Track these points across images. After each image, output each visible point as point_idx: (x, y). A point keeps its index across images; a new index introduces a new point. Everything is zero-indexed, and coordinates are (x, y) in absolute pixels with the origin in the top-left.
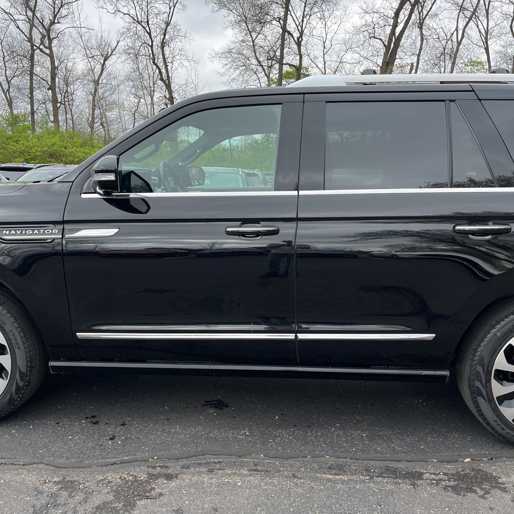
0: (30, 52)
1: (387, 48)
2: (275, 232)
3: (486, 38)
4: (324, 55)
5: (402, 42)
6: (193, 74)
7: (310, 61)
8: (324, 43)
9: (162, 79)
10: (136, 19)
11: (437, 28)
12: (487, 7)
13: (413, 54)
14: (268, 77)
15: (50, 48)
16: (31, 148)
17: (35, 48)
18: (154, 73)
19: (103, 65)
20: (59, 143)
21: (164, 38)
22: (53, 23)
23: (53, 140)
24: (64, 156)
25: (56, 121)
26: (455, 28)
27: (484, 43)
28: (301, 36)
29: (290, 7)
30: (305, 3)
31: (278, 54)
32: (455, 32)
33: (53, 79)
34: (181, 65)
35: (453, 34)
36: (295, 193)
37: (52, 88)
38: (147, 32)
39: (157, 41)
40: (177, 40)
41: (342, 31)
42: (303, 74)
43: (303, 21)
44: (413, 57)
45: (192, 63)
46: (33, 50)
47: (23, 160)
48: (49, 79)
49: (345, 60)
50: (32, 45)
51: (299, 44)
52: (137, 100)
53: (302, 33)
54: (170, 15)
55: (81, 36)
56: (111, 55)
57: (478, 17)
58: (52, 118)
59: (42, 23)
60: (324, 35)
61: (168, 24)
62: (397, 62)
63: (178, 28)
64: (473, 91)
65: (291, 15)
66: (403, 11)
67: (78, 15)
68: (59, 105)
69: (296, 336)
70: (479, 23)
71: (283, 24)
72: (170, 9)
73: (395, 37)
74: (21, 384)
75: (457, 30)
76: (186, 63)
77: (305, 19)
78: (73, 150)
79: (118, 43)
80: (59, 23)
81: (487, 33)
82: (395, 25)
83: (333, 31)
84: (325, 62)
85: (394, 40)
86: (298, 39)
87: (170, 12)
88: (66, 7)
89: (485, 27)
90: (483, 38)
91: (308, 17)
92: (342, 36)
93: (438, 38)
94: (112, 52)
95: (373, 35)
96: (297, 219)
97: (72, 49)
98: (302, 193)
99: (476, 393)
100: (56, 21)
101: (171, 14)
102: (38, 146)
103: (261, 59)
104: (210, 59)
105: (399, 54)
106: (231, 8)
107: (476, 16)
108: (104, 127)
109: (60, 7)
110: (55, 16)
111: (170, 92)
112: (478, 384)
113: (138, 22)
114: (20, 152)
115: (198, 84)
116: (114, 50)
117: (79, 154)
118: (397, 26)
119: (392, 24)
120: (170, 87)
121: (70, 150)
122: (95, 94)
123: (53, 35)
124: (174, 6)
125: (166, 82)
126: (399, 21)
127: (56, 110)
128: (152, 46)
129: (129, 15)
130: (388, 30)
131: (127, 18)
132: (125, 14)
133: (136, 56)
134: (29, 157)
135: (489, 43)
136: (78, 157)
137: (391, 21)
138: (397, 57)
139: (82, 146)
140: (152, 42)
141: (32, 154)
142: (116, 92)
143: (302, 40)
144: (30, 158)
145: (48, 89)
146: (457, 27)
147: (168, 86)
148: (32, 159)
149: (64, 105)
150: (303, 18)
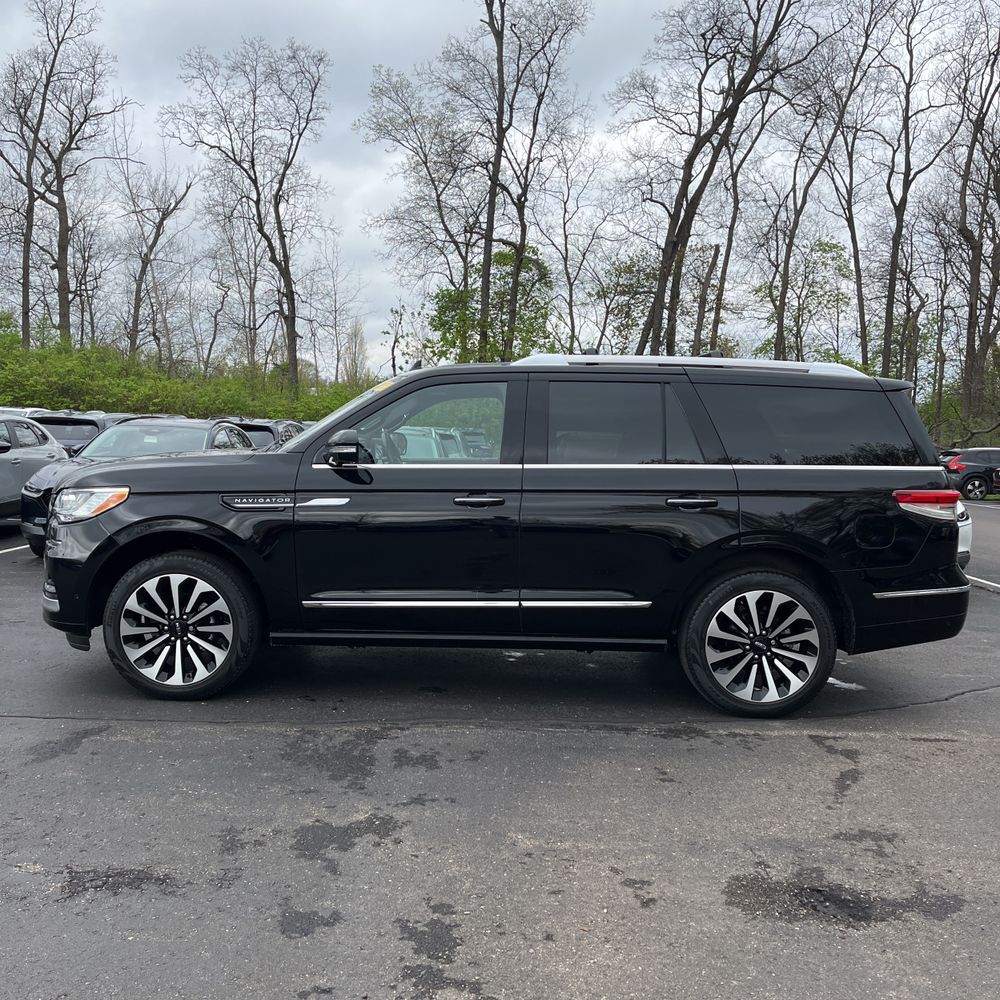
0: (27, 202)
1: (674, 218)
2: (501, 503)
3: (849, 203)
4: (565, 224)
5: (700, 206)
6: (330, 251)
7: (540, 234)
8: (565, 203)
9: (273, 259)
10: (231, 155)
11: (763, 182)
12: (850, 148)
13: (722, 227)
14: (464, 259)
15: (60, 193)
16: (27, 377)
17: (36, 195)
18: (256, 247)
19: (159, 226)
20: (80, 369)
21: (280, 189)
22: (67, 149)
23: (69, 364)
24: (87, 393)
25: (64, 325)
26: (791, 187)
27: (844, 210)
28: (524, 193)
29: (505, 143)
30: (532, 140)
31: (483, 218)
32: (792, 194)
33: (63, 249)
34: (308, 236)
35: (787, 196)
36: (520, 466)
37: (60, 265)
38: (250, 178)
39: (267, 194)
40: (304, 193)
41: (596, 184)
42: (527, 258)
43: (527, 168)
44: (721, 230)
45: (329, 232)
46: (32, 200)
47: (10, 398)
48: (56, 249)
49: (602, 234)
50: (31, 191)
51: (520, 206)
52: (220, 293)
53: (525, 188)
54: (293, 150)
55: (127, 179)
56: (174, 209)
57: (833, 164)
58: (56, 319)
59: (47, 149)
60: (565, 189)
61: (287, 165)
62: (692, 241)
63: (305, 171)
64: (686, 374)
65: (507, 157)
66: (701, 155)
67: (123, 142)
68: (71, 296)
69: (520, 604)
70: (836, 174)
71: (493, 172)
72: (292, 139)
73: (687, 201)
74: (241, 655)
75: (794, 189)
76: (317, 232)
77: (531, 165)
78: (107, 382)
79: (188, 188)
80: (78, 148)
81: (850, 192)
82: (687, 180)
83: (581, 184)
84: (566, 237)
85: (685, 206)
86: (519, 199)
87: (291, 144)
88: (93, 121)
89: (847, 182)
90: (844, 202)
91: (536, 162)
92: (596, 193)
93: (765, 200)
94: (177, 203)
95: (649, 196)
96: (522, 491)
97: (102, 196)
98: (526, 466)
99: (692, 660)
100: (73, 146)
101: (294, 147)
102: (39, 375)
103: (454, 231)
104: (364, 228)
105: (697, 225)
106: (399, 137)
107: (829, 161)
108: (157, 339)
109: (82, 121)
110: (72, 138)
111: (289, 282)
112: (693, 651)
113: (235, 160)
114: (5, 384)
115: (339, 268)
116: (180, 201)
117: (116, 390)
118: (690, 182)
119: (681, 177)
120: (288, 273)
121: (101, 383)
122: (141, 278)
123: (65, 170)
124: (300, 135)
125: (280, 264)
126: (693, 173)
127: (65, 304)
128: (257, 203)
129: (219, 148)
130: (676, 187)
131: (216, 154)
132: (212, 147)
133: (229, 218)
134: (22, 394)
135: (855, 209)
136: (114, 395)
137: (680, 174)
138: (692, 231)
139: (119, 375)
140: (259, 194)
141: (28, 388)
142: (187, 279)
143: (526, 200)
144: (24, 396)
145: (53, 268)
146: (795, 184)
147: (285, 272)
148: (27, 397)
149: (81, 296)
150: (529, 163)
